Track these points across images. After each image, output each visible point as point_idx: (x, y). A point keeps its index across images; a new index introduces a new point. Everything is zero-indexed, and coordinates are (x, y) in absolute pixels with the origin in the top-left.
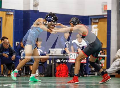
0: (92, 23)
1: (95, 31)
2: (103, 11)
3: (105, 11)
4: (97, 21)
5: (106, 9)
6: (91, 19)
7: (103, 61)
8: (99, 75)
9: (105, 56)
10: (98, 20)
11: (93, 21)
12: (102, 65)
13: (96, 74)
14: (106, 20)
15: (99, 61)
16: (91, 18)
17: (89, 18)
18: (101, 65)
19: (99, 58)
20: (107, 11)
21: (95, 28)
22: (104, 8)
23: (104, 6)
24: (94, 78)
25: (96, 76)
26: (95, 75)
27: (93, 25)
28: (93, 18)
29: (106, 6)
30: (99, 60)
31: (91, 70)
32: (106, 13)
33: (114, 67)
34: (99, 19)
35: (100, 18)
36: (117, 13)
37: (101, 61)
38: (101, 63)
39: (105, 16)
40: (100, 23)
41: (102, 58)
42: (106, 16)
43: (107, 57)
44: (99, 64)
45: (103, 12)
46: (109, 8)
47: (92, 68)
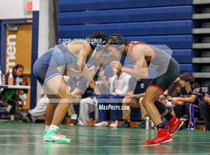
0: (7, 32)
1: (13, 46)
2: (26, 11)
3: (29, 13)
4: (16, 28)
5: (31, 8)
6: (5, 25)
7: (24, 96)
8: (16, 119)
9: (28, 87)
10: (18, 27)
11: (9, 28)
12: (23, 102)
13: (12, 117)
14: (31, 27)
15: (18, 96)
16: (5, 23)
17: (3, 24)
18: (20, 103)
19: (17, 92)
20: (32, 13)
21: (12, 40)
22: (27, 6)
23: (27, 4)
24: (9, 124)
25: (12, 121)
26: (10, 119)
27: (9, 35)
28: (8, 24)
29: (31, 4)
30: (17, 94)
31: (4, 112)
32: (31, 16)
33: (42, 106)
34: (18, 25)
35: (20, 24)
36: (50, 17)
37: (21, 97)
38: (20, 100)
39: (28, 21)
40: (20, 32)
41: (23, 92)
42: (31, 21)
43: (31, 89)
44: (17, 101)
45: (25, 14)
46: (35, 8)
47: (5, 108)
